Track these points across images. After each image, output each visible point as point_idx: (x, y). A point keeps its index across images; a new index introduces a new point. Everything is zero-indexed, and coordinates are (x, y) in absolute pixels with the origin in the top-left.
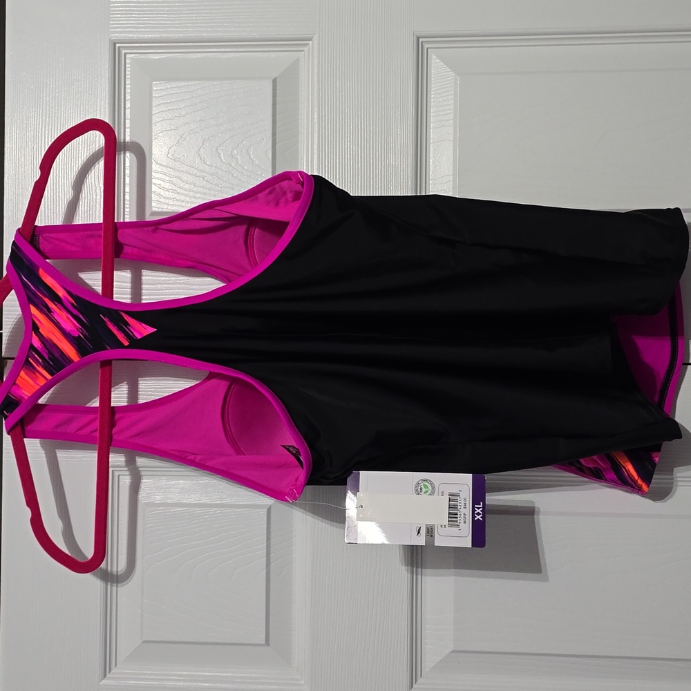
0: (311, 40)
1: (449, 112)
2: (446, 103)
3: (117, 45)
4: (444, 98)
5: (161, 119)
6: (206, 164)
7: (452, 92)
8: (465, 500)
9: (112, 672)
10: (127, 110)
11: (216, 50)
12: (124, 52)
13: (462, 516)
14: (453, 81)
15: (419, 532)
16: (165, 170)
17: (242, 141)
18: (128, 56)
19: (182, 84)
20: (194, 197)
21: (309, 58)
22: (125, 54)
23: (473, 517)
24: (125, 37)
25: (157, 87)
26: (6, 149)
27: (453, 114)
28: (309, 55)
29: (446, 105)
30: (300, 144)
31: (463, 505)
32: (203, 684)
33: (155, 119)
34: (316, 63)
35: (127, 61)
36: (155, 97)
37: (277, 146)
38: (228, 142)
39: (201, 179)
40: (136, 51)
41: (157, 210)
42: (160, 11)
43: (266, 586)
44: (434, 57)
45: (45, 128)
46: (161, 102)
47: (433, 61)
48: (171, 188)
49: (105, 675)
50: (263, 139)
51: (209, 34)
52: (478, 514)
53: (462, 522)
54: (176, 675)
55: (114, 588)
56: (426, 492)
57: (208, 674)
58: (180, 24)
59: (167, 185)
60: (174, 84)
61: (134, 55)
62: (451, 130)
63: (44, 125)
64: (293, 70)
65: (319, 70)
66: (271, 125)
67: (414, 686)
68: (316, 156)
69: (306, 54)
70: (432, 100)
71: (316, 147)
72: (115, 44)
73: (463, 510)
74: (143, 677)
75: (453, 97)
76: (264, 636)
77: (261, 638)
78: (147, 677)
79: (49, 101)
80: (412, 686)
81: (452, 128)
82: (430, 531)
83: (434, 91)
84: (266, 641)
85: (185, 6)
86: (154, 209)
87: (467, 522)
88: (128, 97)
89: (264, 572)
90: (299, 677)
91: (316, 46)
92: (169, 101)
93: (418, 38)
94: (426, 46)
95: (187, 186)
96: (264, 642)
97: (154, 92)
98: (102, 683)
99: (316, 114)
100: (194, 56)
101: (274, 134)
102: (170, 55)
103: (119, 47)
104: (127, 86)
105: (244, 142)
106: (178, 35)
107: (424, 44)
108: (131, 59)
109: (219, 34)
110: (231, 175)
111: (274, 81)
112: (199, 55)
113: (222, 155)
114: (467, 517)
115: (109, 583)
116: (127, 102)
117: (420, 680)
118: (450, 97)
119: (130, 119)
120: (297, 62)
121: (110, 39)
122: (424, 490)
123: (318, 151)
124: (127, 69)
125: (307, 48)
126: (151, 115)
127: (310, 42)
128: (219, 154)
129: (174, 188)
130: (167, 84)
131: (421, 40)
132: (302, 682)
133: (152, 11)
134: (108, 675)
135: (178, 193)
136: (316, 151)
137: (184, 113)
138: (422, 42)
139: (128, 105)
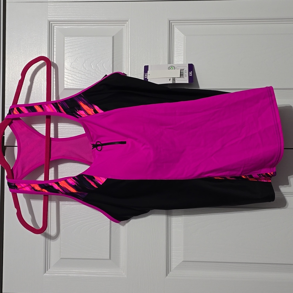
0: (127, 21)
1: (182, 50)
2: (180, 46)
3: (51, 22)
4: (180, 45)
5: (68, 52)
6: (86, 70)
7: (183, 42)
8: (186, 71)
9: (48, 271)
10: (54, 48)
11: (90, 25)
12: (53, 25)
13: (185, 75)
14: (183, 38)
15: (170, 80)
16: (69, 72)
17: (100, 61)
18: (55, 27)
19: (77, 38)
20: (81, 83)
21: (127, 28)
22: (54, 26)
23: (189, 75)
24: (54, 19)
25: (67, 39)
26: (6, 63)
27: (183, 51)
28: (127, 27)
29: (181, 47)
30: (123, 62)
31: (185, 72)
32: (85, 275)
33: (66, 52)
34: (129, 30)
35: (55, 29)
36: (66, 43)
37: (114, 63)
38: (95, 61)
39: (84, 75)
40: (58, 25)
41: (66, 88)
42: (68, 9)
43: (110, 236)
44: (176, 28)
45: (22, 55)
46: (68, 45)
47: (175, 30)
48: (72, 79)
49: (45, 272)
50: (108, 60)
51: (87, 19)
52: (191, 74)
53: (185, 76)
54: (74, 272)
55: (49, 241)
56: (172, 69)
57: (86, 271)
58: (76, 14)
59: (70, 78)
60: (74, 38)
61: (57, 26)
62: (183, 57)
63: (21, 53)
64: (121, 33)
65: (131, 33)
66: (112, 54)
67: (168, 275)
68: (129, 67)
69: (126, 27)
70: (175, 45)
71: (129, 63)
72: (50, 22)
73: (185, 74)
74: (61, 272)
75: (183, 44)
76: (109, 256)
77: (108, 257)
78: (62, 272)
79: (23, 44)
80: (167, 275)
81: (183, 56)
82: (174, 79)
83: (176, 42)
84: (110, 258)
85: (78, 7)
86: (65, 87)
87: (187, 76)
88: (55, 43)
89: (109, 231)
90: (123, 272)
91: (129, 24)
92: (71, 45)
93: (170, 21)
94: (173, 24)
95: (78, 78)
96: (109, 258)
97: (65, 41)
98: (44, 275)
99: (129, 50)
100: (81, 27)
101: (113, 58)
102: (72, 26)
103: (51, 23)
104: (54, 39)
105: (101, 61)
106: (75, 19)
107: (172, 23)
108: (56, 28)
109: (91, 18)
110: (96, 74)
111: (113, 37)
112: (84, 27)
113: (92, 66)
114: (187, 75)
115: (47, 238)
116: (54, 45)
117: (170, 273)
118: (182, 44)
119: (56, 52)
120: (122, 30)
121: (48, 20)
122: (171, 69)
123: (131, 65)
124: (55, 32)
125: (126, 24)
126: (64, 50)
127: (127, 22)
128: (91, 66)
129: (73, 79)
130: (71, 38)
131: (171, 22)
132: (124, 274)
133: (65, 9)
134: (47, 272)
135: (75, 81)
136: (129, 65)
137: (77, 49)
138: (171, 23)
139: (55, 46)
